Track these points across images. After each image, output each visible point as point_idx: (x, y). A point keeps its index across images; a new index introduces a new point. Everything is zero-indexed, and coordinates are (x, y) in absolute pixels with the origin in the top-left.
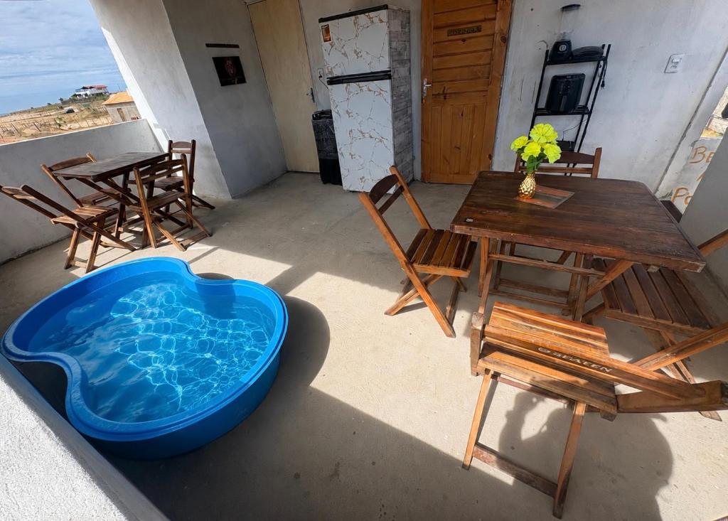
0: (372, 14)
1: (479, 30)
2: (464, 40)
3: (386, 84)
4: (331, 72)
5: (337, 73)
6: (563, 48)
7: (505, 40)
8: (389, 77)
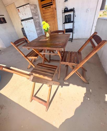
0: (26, 6)
1: (50, 7)
2: (48, 10)
3: (32, 20)
4: (21, 19)
5: (23, 19)
6: (66, 9)
7: (56, 9)
8: (33, 19)
